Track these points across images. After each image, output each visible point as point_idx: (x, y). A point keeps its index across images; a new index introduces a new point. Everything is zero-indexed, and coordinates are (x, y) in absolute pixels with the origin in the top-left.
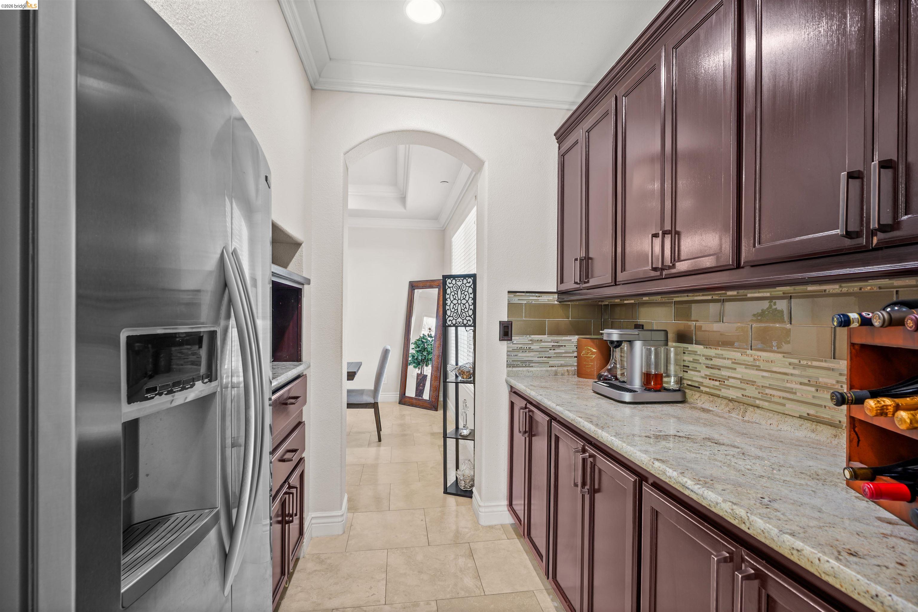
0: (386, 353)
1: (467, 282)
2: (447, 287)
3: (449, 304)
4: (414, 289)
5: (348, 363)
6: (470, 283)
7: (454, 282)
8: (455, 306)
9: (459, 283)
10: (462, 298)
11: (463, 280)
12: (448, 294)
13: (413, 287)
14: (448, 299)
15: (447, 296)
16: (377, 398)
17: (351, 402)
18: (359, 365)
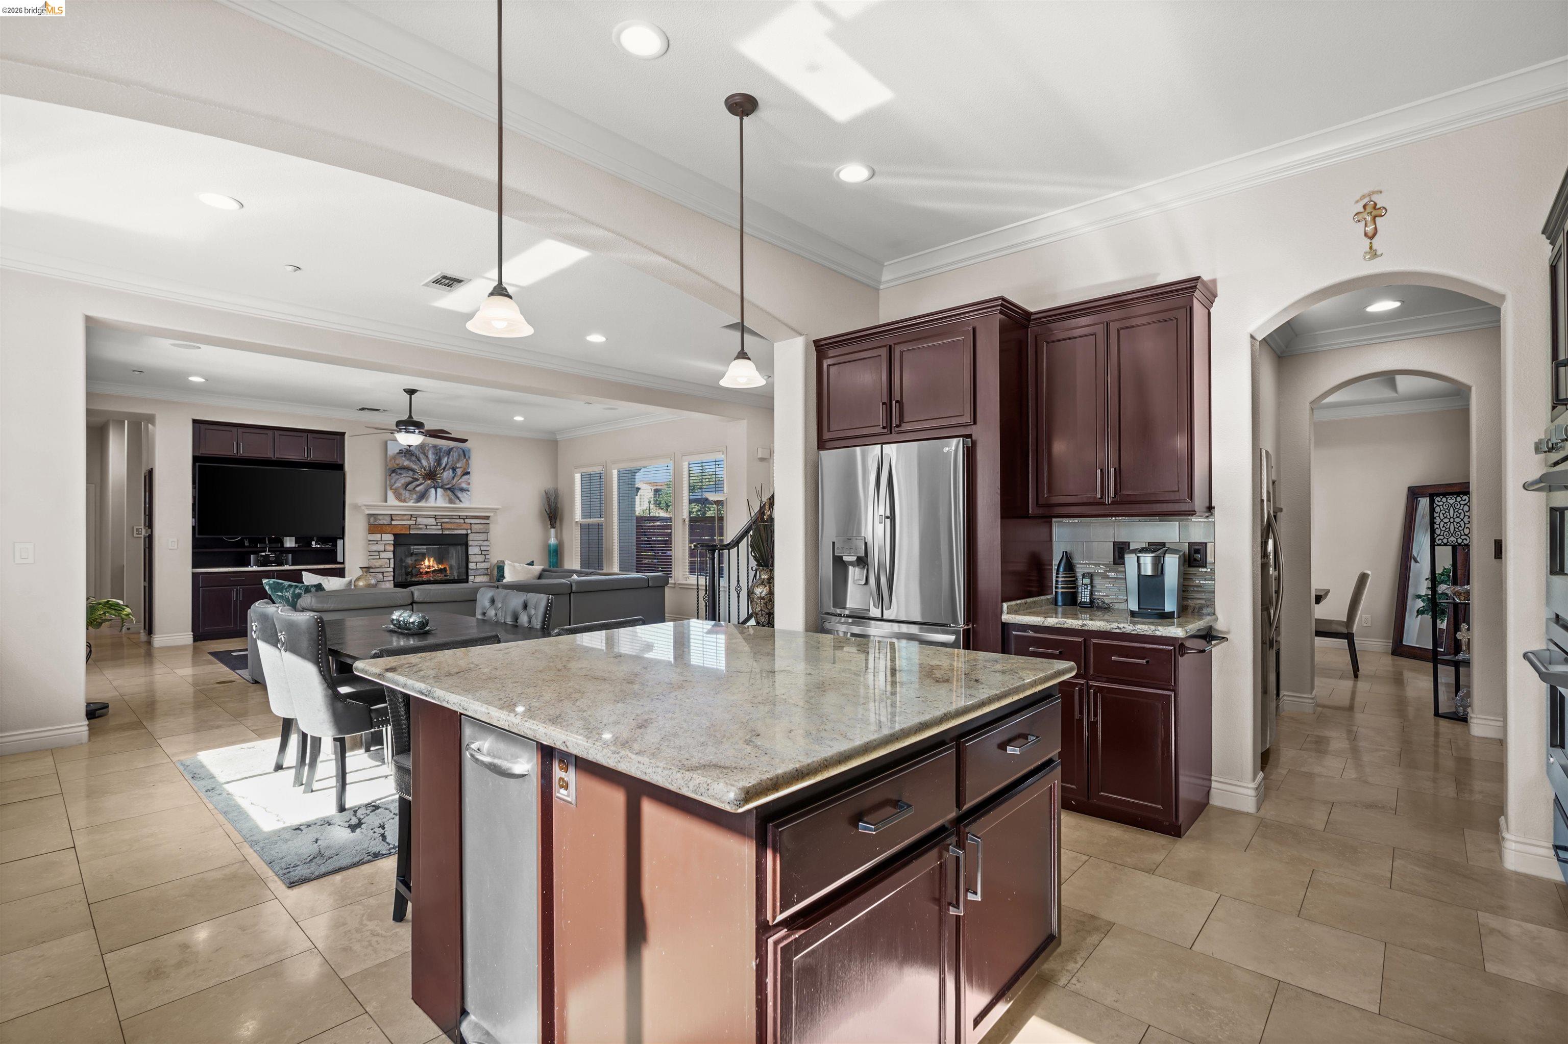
0: (1363, 578)
1: (1462, 500)
2: (1435, 505)
3: (1438, 523)
4: (1417, 498)
5: (1316, 589)
6: (1465, 500)
7: (1444, 500)
8: (1445, 525)
9: (1451, 502)
10: (1455, 517)
11: (1456, 498)
12: (1437, 513)
13: (1414, 494)
14: (1438, 518)
15: (1436, 515)
16: (1352, 628)
17: (1321, 630)
18: (1327, 592)
